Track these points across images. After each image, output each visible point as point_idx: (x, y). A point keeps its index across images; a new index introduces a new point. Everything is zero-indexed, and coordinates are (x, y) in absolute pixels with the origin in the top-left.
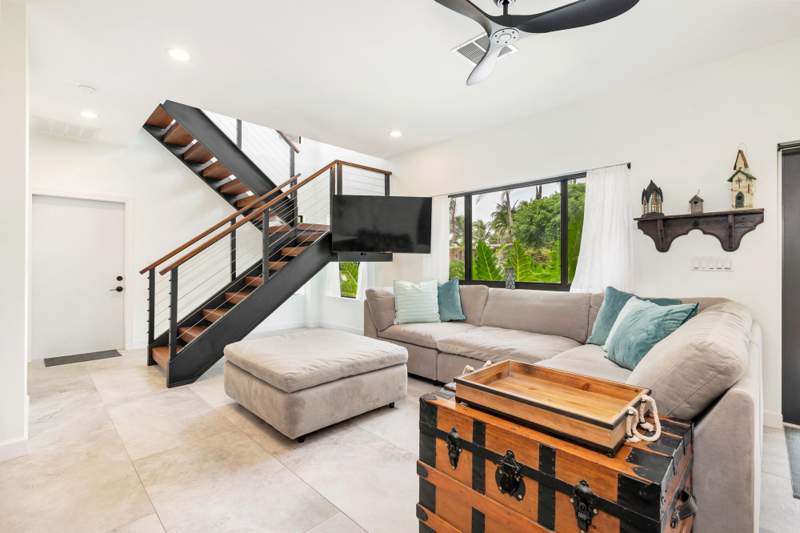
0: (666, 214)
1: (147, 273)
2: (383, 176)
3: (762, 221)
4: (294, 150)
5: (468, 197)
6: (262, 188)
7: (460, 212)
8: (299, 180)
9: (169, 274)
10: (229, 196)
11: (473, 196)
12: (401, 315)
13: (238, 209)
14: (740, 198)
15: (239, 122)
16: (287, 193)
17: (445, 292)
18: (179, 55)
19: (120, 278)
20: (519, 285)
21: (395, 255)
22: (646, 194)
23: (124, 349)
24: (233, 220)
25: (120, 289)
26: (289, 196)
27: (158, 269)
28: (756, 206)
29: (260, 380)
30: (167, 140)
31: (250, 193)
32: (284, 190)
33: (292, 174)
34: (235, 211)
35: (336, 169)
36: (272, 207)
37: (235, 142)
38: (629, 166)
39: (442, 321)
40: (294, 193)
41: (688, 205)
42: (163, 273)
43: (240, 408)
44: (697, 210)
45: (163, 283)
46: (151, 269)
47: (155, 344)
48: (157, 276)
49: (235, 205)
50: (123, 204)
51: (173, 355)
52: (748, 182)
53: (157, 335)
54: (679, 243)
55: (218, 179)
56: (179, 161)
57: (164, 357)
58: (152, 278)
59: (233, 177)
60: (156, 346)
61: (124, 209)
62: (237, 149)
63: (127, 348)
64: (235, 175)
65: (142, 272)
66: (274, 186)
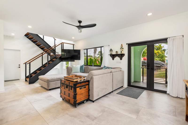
0: (113, 54)
1: (25, 64)
2: (73, 45)
3: (124, 55)
4: (55, 40)
5: (87, 49)
6: (48, 47)
7: (86, 52)
8: (56, 46)
9: (29, 64)
10: (42, 49)
11: (88, 50)
12: (73, 71)
13: (44, 51)
14: (121, 52)
15: (43, 36)
16: (54, 48)
17: (81, 67)
18: (30, 27)
19: (19, 65)
20: (95, 66)
21: (75, 60)
22: (110, 50)
23: (20, 79)
24: (42, 54)
25: (19, 67)
26: (54, 49)
27: (27, 63)
28: (124, 53)
29: (44, 81)
30: (29, 38)
31: (46, 48)
32: (53, 48)
33: (55, 44)
34: (43, 51)
35: (62, 44)
36: (50, 51)
37: (43, 38)
38: (109, 45)
39: (81, 72)
40: (55, 48)
41: (116, 53)
42: (28, 64)
43: (42, 87)
44: (117, 53)
45: (28, 66)
46: (26, 63)
47: (26, 77)
48: (27, 64)
49: (43, 50)
50: (20, 50)
51: (30, 79)
52: (122, 49)
53: (27, 76)
54: (115, 58)
55: (40, 45)
56: (31, 42)
57: (28, 80)
58: (26, 65)
59: (42, 45)
60: (27, 78)
61: (20, 51)
62: (43, 40)
63: (21, 79)
64: (43, 45)
65: (24, 64)
66: (51, 47)
